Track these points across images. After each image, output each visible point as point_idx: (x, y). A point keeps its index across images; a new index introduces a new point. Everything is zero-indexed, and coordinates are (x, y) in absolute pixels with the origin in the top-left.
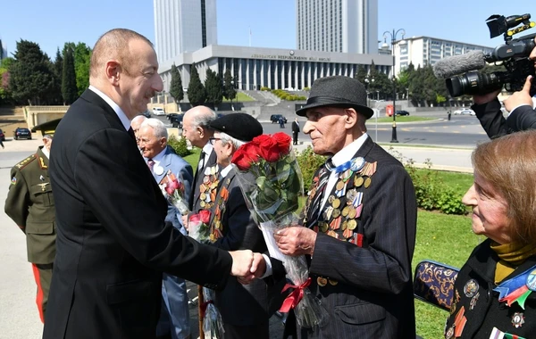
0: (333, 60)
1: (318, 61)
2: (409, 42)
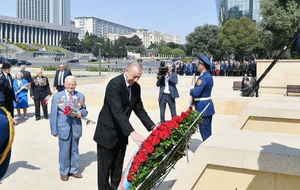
1: (37, 27)
2: (85, 19)
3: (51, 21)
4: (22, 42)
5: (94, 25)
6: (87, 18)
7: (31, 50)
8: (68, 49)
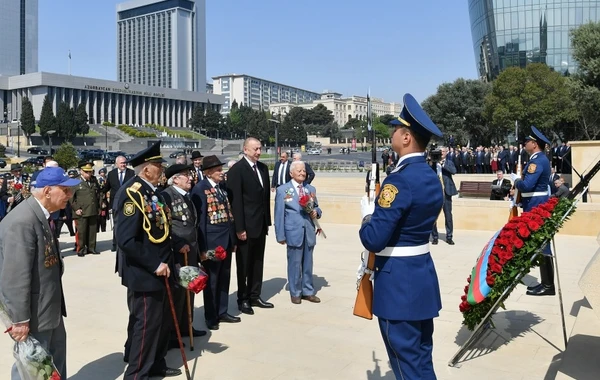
0: (167, 96)
1: (152, 96)
2: (231, 79)
3: (175, 85)
4: (127, 122)
5: (245, 89)
6: (234, 77)
7: (143, 137)
8: (203, 133)
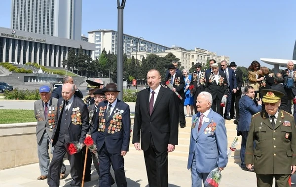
0: (48, 42)
1: (35, 41)
2: (102, 33)
5: (113, 41)
6: (104, 32)
7: (21, 72)
8: (75, 72)
